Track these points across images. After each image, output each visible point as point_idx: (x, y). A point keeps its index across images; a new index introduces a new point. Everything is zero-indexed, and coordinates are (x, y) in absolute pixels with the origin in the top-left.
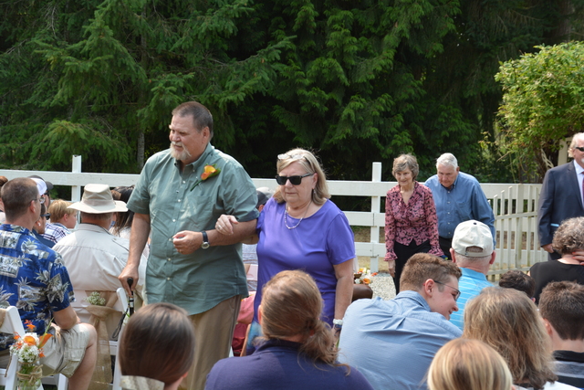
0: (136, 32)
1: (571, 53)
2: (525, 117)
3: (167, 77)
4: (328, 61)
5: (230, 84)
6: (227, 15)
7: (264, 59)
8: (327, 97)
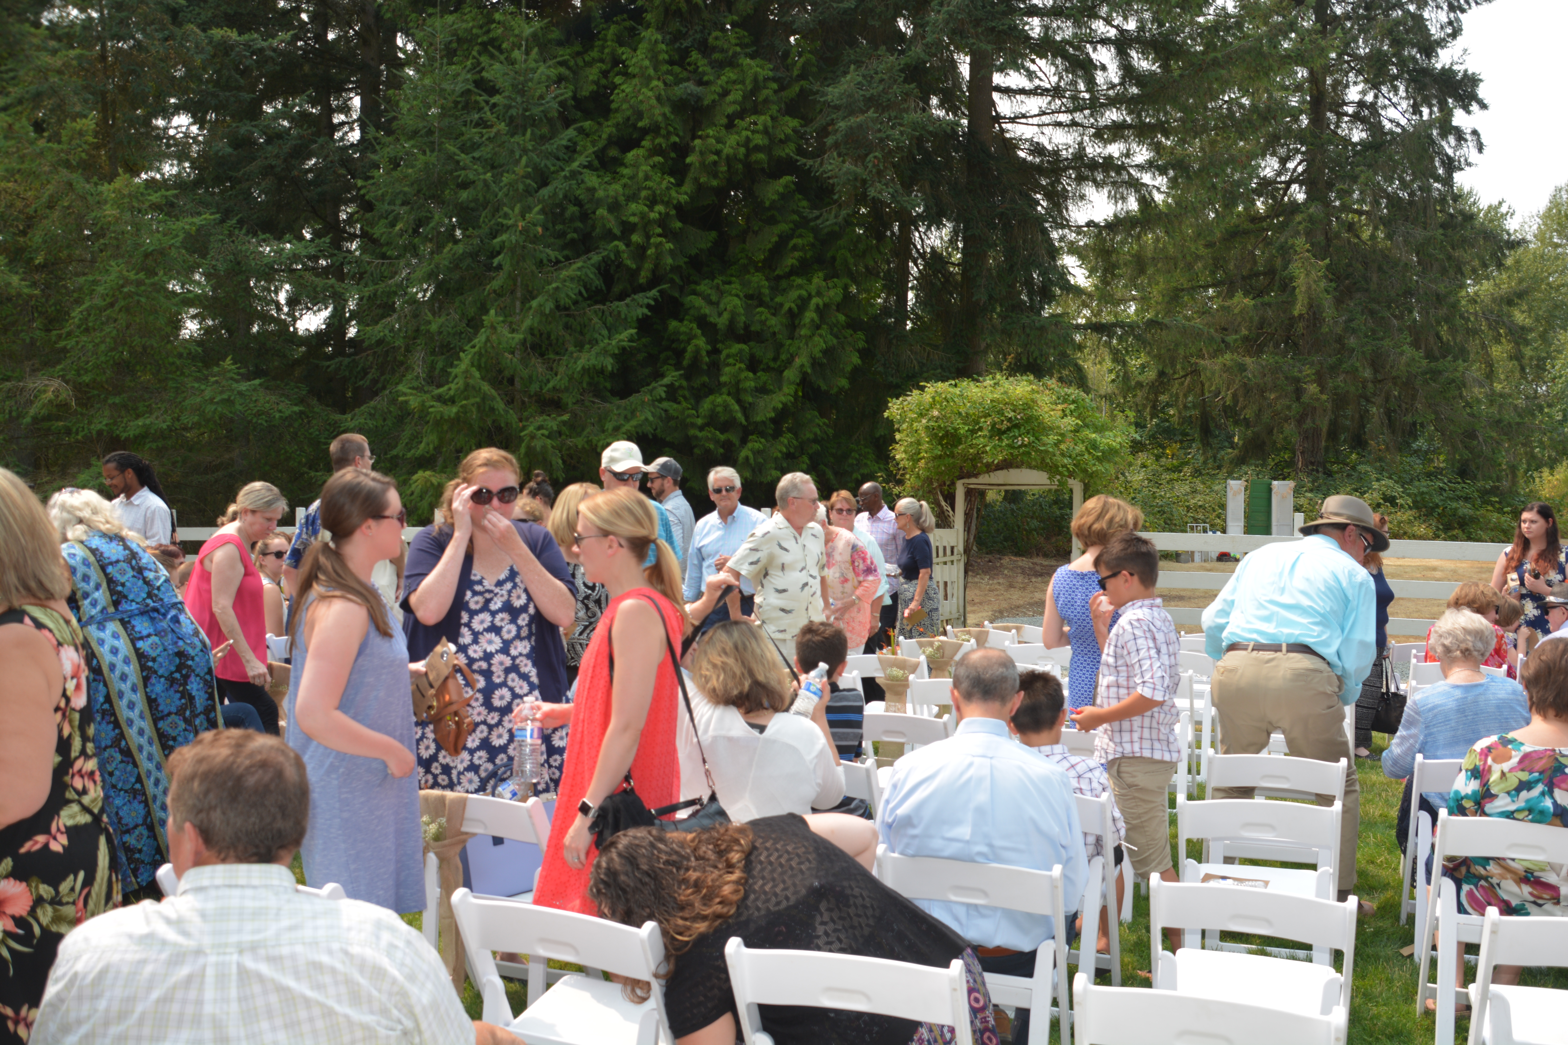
0: (507, 374)
1: (957, 391)
2: (915, 458)
3: (540, 420)
4: (721, 399)
5: (609, 426)
6: (605, 352)
7: (648, 398)
8: (722, 437)
